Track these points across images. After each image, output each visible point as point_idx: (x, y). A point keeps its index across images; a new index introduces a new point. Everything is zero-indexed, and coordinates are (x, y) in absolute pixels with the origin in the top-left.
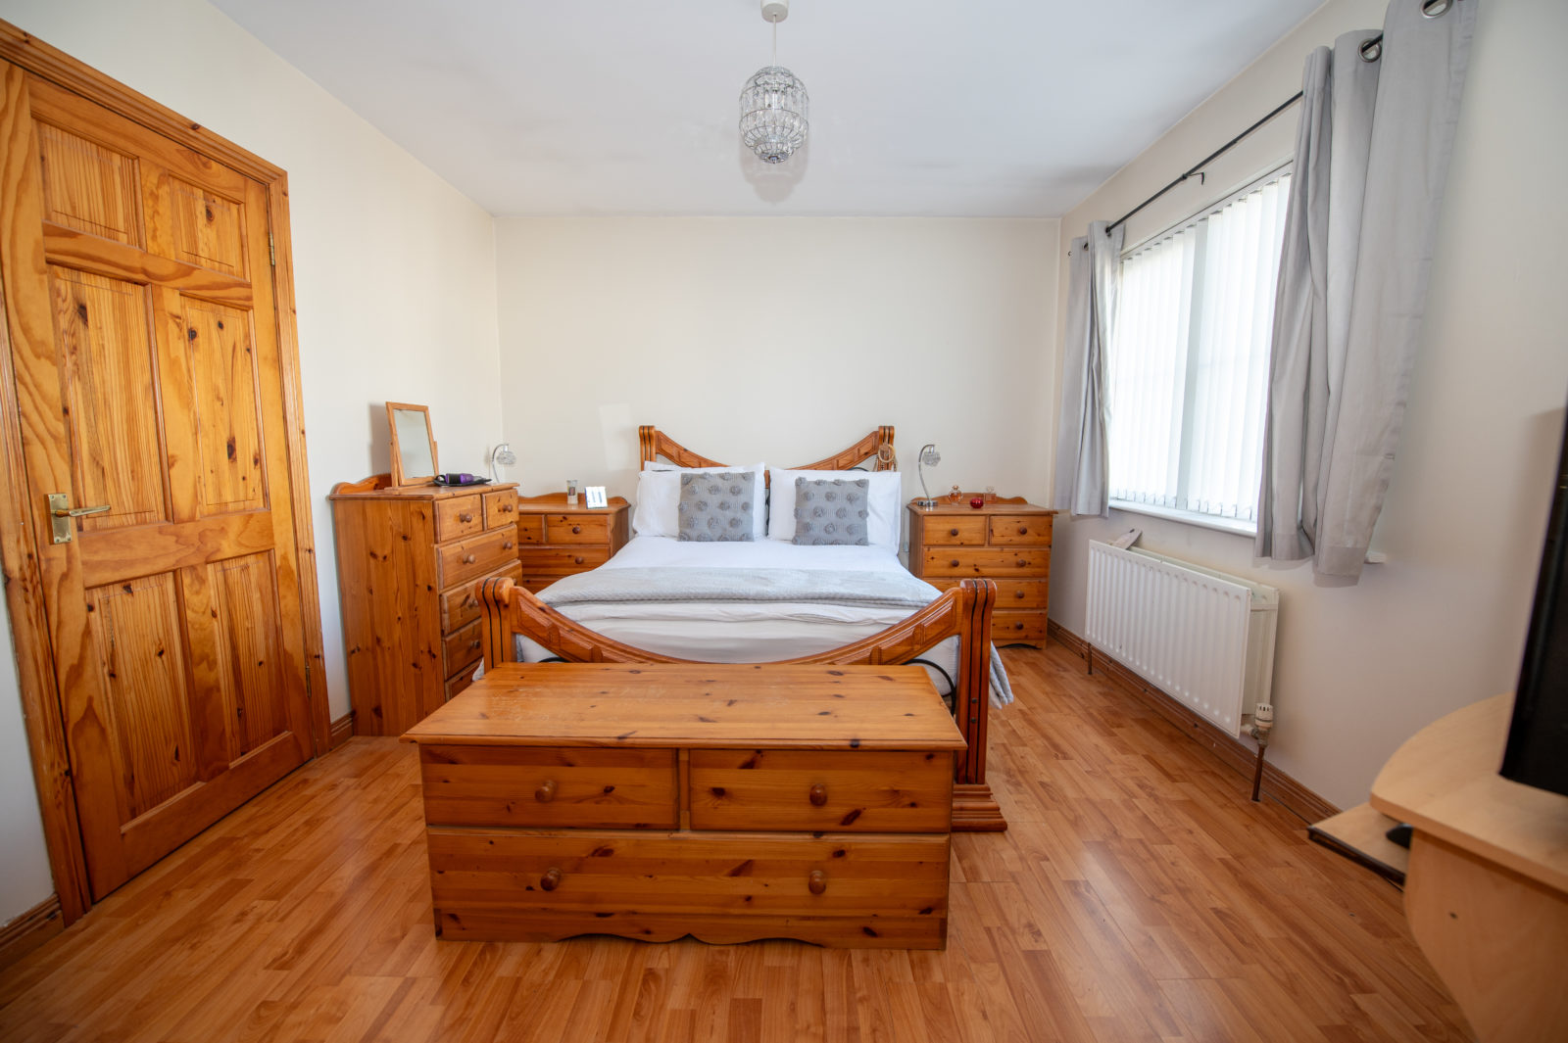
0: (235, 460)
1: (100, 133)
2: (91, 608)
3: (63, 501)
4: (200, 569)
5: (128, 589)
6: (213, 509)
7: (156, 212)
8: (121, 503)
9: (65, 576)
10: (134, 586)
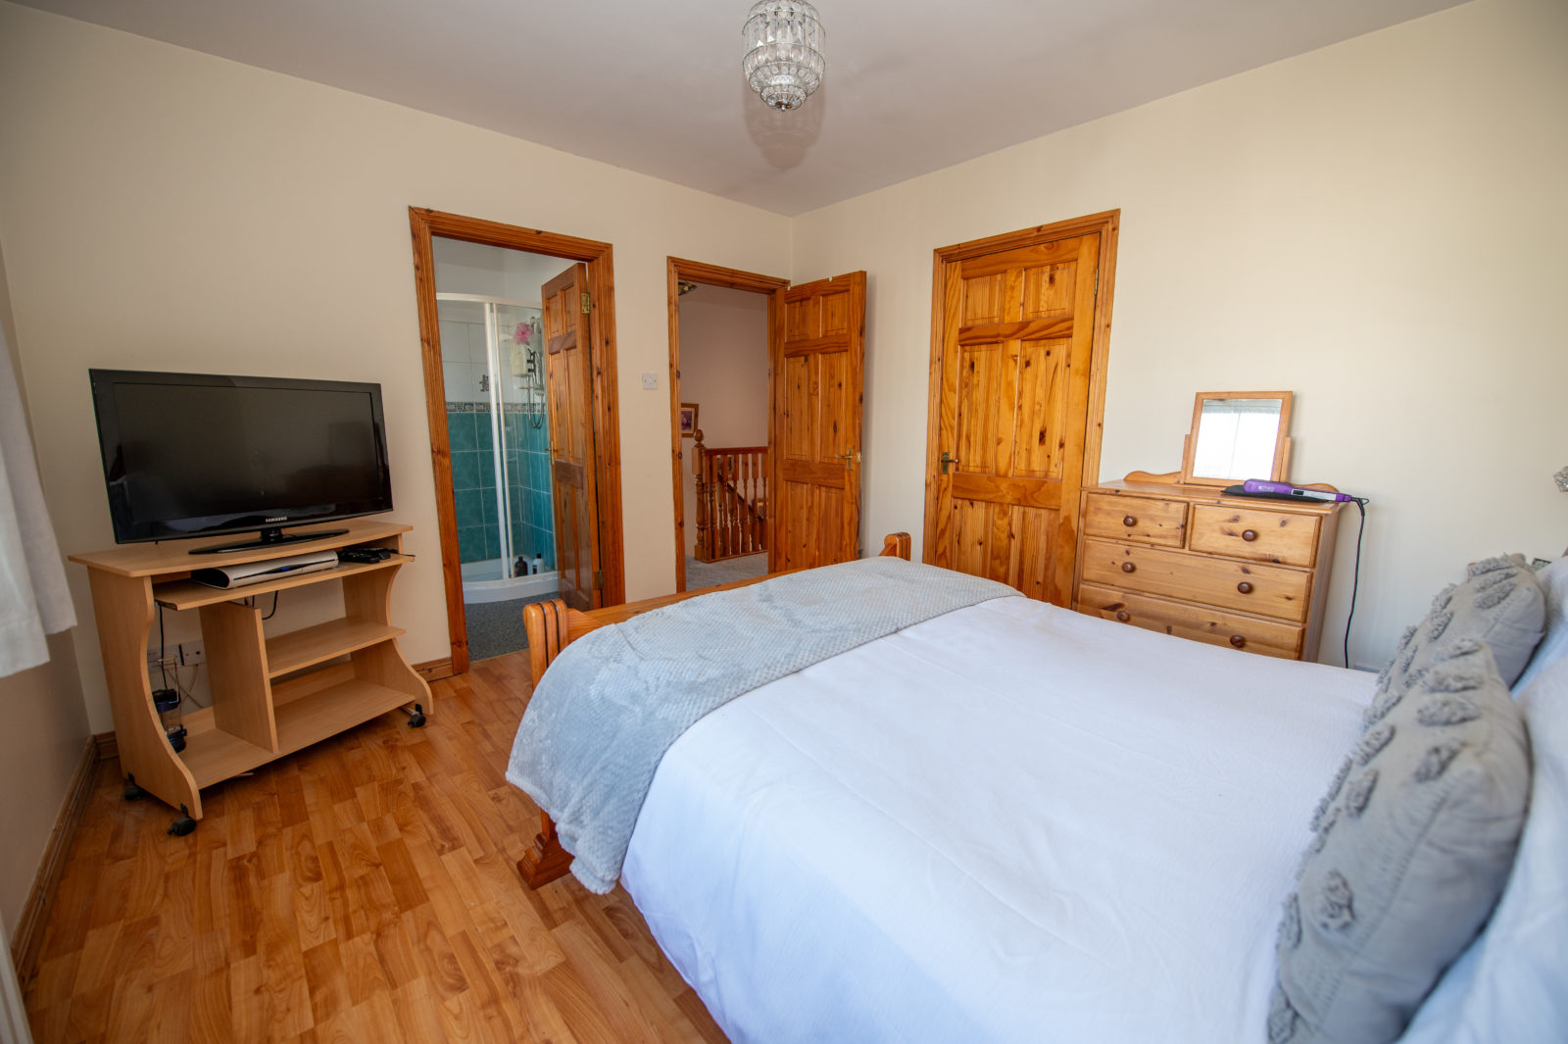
0: (1044, 443)
1: (987, 270)
2: (956, 507)
3: (952, 456)
4: (1005, 506)
5: (972, 504)
6: (1023, 473)
7: (1012, 297)
8: (975, 461)
9: (945, 489)
10: (975, 503)
